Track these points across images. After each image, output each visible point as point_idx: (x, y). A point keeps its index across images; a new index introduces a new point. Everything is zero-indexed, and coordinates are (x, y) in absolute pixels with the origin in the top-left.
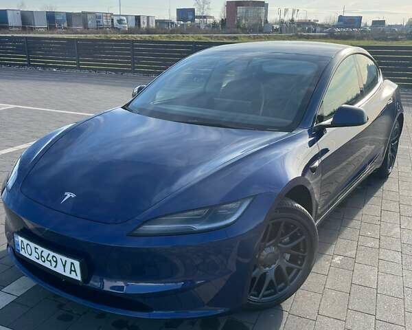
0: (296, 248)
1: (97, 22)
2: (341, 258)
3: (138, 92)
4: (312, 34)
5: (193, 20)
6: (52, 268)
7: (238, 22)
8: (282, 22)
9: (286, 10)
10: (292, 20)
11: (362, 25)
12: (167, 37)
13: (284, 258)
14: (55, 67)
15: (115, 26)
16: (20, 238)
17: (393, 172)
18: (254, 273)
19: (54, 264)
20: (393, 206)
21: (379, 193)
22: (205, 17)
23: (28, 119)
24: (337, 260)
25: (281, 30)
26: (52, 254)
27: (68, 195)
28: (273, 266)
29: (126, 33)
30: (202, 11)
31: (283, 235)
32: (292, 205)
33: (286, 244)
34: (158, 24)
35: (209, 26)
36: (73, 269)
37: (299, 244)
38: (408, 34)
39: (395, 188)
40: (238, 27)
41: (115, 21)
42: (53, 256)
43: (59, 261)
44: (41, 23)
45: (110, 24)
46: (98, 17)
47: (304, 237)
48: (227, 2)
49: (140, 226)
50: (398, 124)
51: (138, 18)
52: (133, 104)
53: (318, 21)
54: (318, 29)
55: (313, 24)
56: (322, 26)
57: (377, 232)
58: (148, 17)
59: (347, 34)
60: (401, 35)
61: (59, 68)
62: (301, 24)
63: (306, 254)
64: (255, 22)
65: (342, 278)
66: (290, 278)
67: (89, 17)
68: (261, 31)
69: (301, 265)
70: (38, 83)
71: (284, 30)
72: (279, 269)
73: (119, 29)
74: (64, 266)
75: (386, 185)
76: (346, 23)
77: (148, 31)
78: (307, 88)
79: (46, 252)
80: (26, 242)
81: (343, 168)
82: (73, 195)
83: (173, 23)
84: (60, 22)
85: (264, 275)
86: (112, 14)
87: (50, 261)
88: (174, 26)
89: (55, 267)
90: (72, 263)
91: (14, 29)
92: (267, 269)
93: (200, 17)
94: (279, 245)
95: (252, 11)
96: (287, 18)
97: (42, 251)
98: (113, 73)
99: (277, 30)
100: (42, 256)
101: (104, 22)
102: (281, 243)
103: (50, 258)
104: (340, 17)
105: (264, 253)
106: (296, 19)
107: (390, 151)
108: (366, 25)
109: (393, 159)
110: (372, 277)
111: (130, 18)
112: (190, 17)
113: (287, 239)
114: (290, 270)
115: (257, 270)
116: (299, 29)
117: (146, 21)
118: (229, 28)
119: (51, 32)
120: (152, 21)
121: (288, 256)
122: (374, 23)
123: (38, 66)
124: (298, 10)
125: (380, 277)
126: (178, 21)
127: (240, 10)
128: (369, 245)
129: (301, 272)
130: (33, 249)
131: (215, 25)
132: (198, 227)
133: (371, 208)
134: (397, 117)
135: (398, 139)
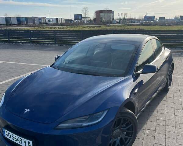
0: (129, 129)
1: (39, 21)
2: (149, 130)
3: (57, 58)
4: (133, 24)
5: (81, 19)
6: (20, 144)
7: (101, 20)
8: (120, 19)
9: (122, 14)
10: (125, 18)
11: (155, 19)
12: (70, 27)
13: (123, 134)
14: (20, 43)
15: (47, 23)
16: (5, 130)
17: (171, 88)
18: (110, 142)
19: (21, 142)
20: (171, 105)
21: (165, 99)
22: (86, 18)
23: (9, 68)
24: (147, 132)
25: (120, 23)
26: (20, 137)
27: (27, 110)
28: (119, 138)
29: (52, 25)
30: (85, 15)
31: (123, 124)
32: (126, 111)
33: (124, 128)
34: (66, 21)
35: (88, 21)
36: (29, 144)
37: (130, 128)
38: (175, 23)
39: (171, 96)
40: (101, 21)
41: (47, 21)
42: (20, 139)
43: (23, 141)
44: (14, 22)
45: (45, 22)
46: (39, 19)
47: (132, 124)
48: (96, 11)
49: (59, 125)
50: (172, 68)
51: (57, 19)
52: (55, 64)
53: (136, 18)
54: (136, 21)
55: (134, 19)
56: (137, 20)
57: (165, 118)
58: (61, 18)
59: (149, 23)
60: (172, 23)
61: (23, 43)
62: (128, 19)
63: (133, 132)
64: (108, 19)
65: (150, 140)
66: (126, 142)
67: (35, 19)
68: (111, 23)
69: (131, 137)
70: (13, 50)
71: (121, 22)
72: (121, 139)
73: (49, 24)
74: (25, 143)
75: (168, 95)
76: (148, 19)
77: (62, 24)
78: (131, 55)
79: (17, 137)
80: (8, 132)
81: (150, 88)
82: (29, 110)
83: (72, 21)
84: (23, 22)
85: (115, 142)
86: (45, 18)
87: (19, 141)
88: (73, 22)
89: (21, 143)
90: (29, 142)
91: (2, 25)
92: (116, 139)
93: (84, 18)
94: (121, 128)
95: (107, 14)
96: (122, 17)
97: (15, 136)
98: (47, 45)
99: (118, 22)
100: (15, 139)
101: (42, 21)
102: (122, 127)
103: (19, 139)
104: (145, 16)
105: (115, 132)
106: (126, 17)
107: (169, 79)
108: (157, 19)
109: (170, 83)
110: (163, 140)
111: (53, 19)
112: (80, 18)
113: (124, 126)
114: (126, 139)
115: (112, 140)
116: (128, 22)
117: (60, 20)
118: (97, 22)
119: (19, 26)
120: (63, 20)
121: (125, 133)
122: (160, 18)
123: (13, 42)
124: (127, 14)
125: (166, 140)
126: (74, 20)
127: (102, 14)
128: (161, 124)
129: (131, 140)
130: (11, 135)
131: (91, 21)
132: (85, 124)
133: (162, 106)
134: (171, 65)
135: (172, 74)
